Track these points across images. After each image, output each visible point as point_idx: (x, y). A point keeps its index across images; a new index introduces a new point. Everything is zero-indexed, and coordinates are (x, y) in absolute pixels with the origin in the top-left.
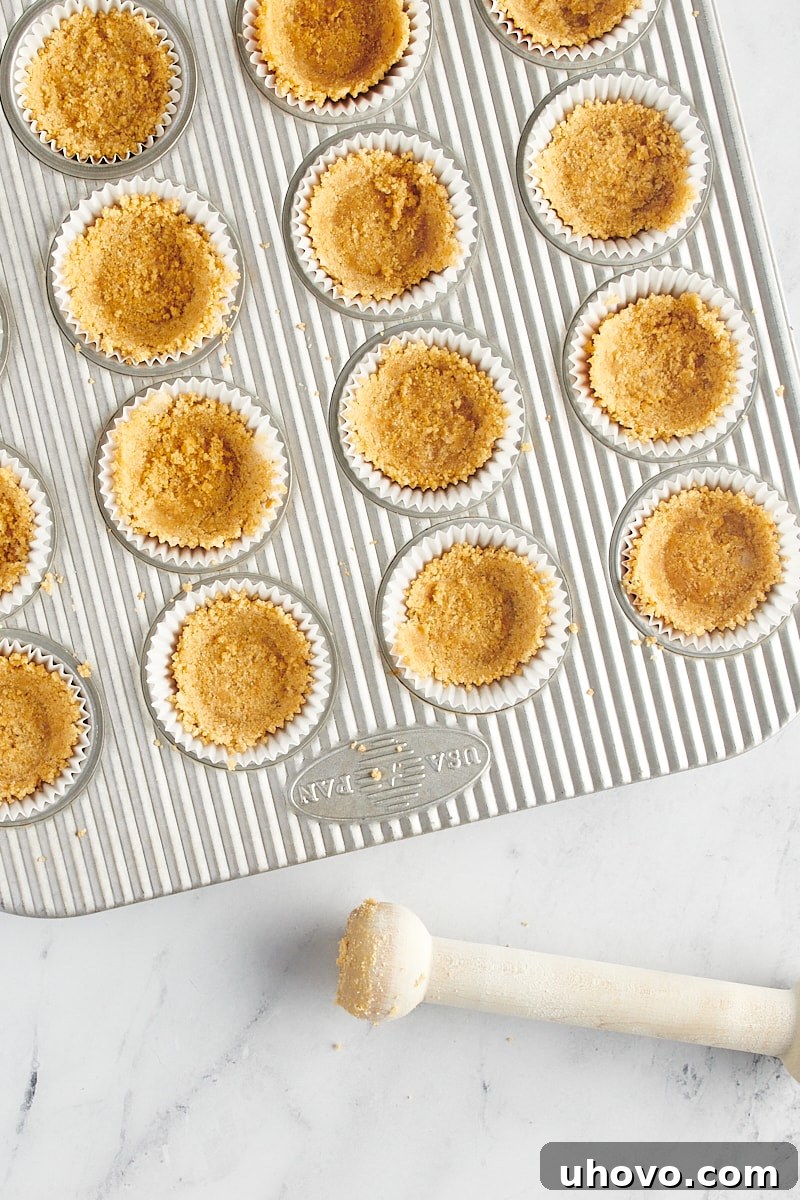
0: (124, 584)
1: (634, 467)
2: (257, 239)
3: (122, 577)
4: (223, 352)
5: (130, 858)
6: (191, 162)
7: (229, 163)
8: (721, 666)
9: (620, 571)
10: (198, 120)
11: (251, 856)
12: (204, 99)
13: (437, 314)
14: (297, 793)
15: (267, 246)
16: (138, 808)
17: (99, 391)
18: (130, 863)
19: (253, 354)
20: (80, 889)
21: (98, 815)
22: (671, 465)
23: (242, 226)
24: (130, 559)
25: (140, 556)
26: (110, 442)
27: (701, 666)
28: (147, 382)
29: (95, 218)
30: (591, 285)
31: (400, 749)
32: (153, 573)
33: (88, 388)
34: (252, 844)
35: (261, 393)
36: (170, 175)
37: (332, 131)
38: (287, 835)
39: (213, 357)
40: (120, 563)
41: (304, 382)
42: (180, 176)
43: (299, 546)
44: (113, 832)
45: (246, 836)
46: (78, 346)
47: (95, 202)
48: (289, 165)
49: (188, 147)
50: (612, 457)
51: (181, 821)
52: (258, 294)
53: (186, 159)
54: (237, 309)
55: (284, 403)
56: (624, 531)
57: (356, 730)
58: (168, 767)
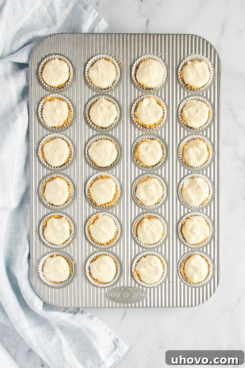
0: (86, 247)
1: (186, 248)
2: (125, 189)
3: (86, 246)
4: (114, 209)
5: (75, 299)
6: (116, 172)
7: (124, 173)
8: (194, 289)
9: (179, 267)
10: (120, 164)
11: (97, 304)
12: (122, 160)
13: (156, 211)
14: (109, 294)
15: (127, 191)
16: (78, 290)
17: (89, 210)
18: (74, 300)
19: (120, 210)
20: (64, 303)
21: (70, 290)
22: (193, 249)
23: (123, 186)
24: (88, 243)
25: (90, 243)
26: (89, 220)
27: (190, 288)
28: (99, 211)
29: (97, 177)
30: (186, 212)
31: (130, 291)
32: (91, 247)
33: (87, 209)
34: (98, 302)
35: (120, 218)
36: (112, 173)
37: (144, 172)
38: (105, 302)
39: (112, 209)
40: (86, 243)
41: (128, 218)
42: (114, 174)
43: (120, 248)
44: (73, 294)
45: (97, 300)
46: (87, 201)
47: (97, 175)
48: (135, 176)
49: (116, 169)
50: (182, 245)
51: (86, 295)
52: (123, 199)
53: (116, 171)
54: (119, 201)
55: (123, 221)
56: (181, 260)
57: (122, 285)
58: (86, 284)
